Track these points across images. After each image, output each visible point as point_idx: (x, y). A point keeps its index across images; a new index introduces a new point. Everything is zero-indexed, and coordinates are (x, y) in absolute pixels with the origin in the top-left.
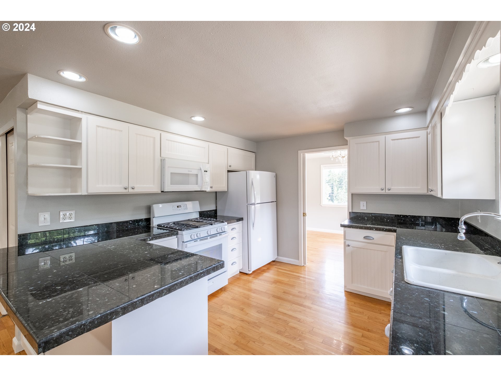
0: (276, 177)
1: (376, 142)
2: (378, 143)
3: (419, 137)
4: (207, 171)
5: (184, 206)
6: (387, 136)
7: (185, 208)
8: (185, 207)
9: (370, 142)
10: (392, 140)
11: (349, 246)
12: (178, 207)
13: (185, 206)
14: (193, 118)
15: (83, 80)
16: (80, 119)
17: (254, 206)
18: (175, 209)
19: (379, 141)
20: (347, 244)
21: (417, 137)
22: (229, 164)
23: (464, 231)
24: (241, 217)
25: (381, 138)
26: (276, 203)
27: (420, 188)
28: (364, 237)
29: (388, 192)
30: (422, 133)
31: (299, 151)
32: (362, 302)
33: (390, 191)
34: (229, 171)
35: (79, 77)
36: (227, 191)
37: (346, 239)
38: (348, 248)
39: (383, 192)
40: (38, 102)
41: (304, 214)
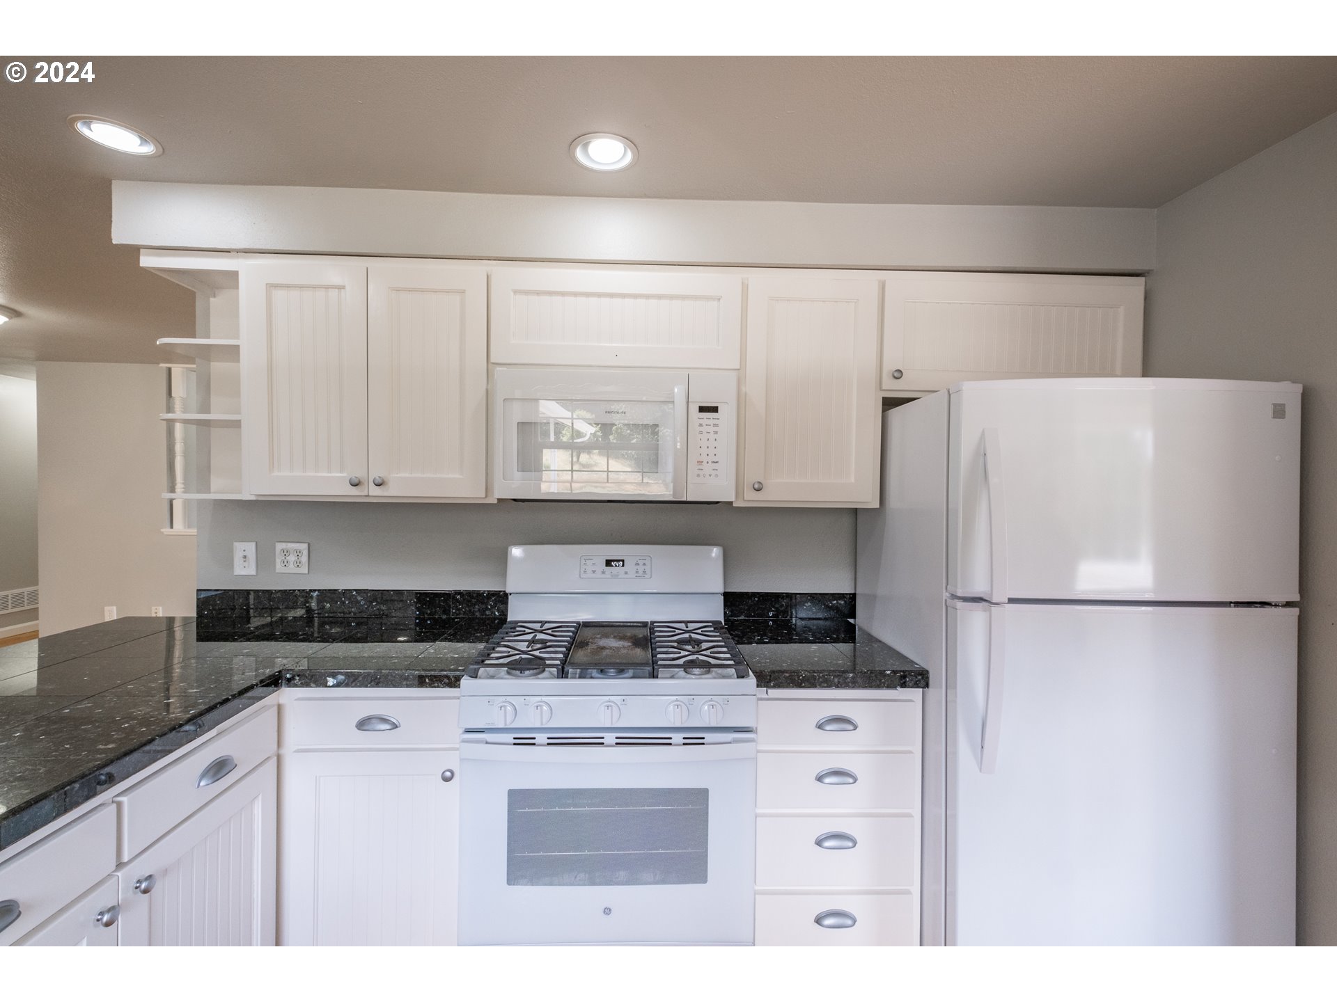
4: (714, 409)
5: (641, 562)
7: (644, 572)
8: (641, 569)
12: (608, 563)
13: (644, 564)
15: (148, 149)
16: (233, 276)
18: (594, 572)
22: (890, 366)
34: (890, 402)
35: (138, 141)
36: (877, 505)
40: (142, 251)
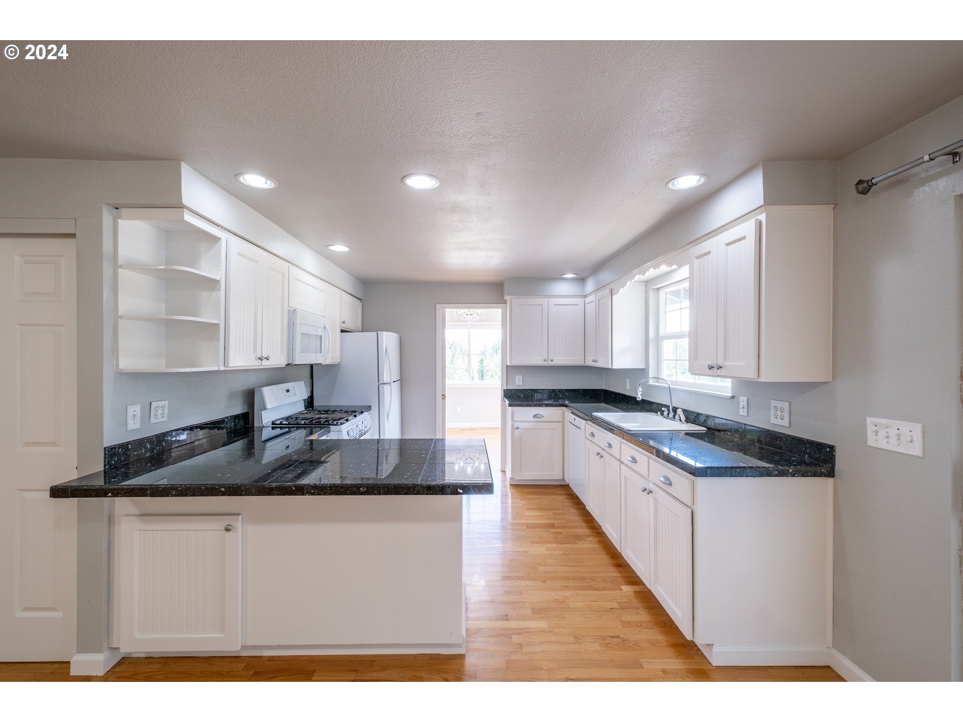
0: (401, 339)
1: (539, 305)
2: (541, 306)
3: (578, 305)
5: (293, 390)
6: (550, 299)
8: (293, 392)
9: (533, 305)
10: (555, 305)
11: (518, 428)
12: (287, 391)
14: (331, 248)
16: (217, 239)
17: (390, 386)
19: (542, 305)
20: (515, 426)
21: (576, 305)
22: (342, 320)
23: (641, 393)
24: (367, 404)
25: (544, 301)
26: (401, 382)
27: (578, 358)
28: (534, 416)
29: (551, 364)
30: (580, 301)
31: (437, 305)
32: (534, 490)
33: (552, 363)
34: (342, 331)
36: (339, 363)
37: (515, 420)
38: (516, 431)
39: (545, 364)
41: (444, 396)
